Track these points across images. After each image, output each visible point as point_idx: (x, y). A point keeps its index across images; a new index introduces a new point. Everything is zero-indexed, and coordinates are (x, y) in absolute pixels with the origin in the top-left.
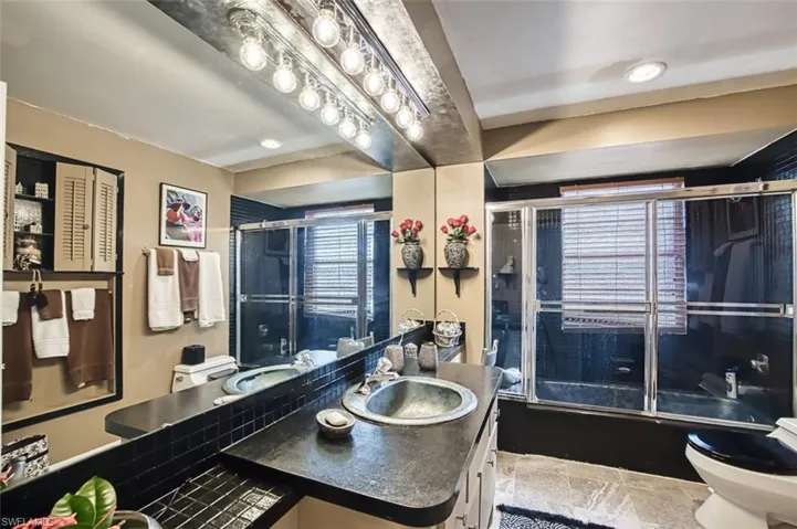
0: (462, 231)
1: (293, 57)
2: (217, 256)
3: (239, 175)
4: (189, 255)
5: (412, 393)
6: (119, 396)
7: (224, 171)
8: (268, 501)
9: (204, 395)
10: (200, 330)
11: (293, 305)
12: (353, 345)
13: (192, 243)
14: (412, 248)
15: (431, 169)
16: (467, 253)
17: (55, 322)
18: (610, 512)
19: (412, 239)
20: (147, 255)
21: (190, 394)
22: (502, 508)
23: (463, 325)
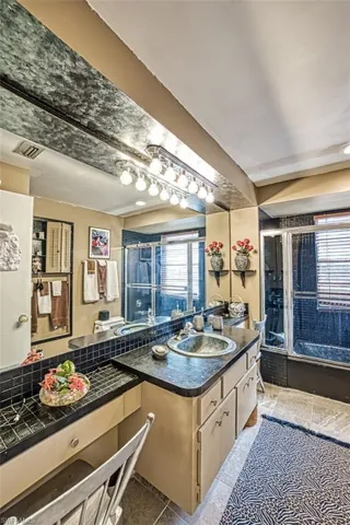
0: (245, 249)
1: (144, 174)
2: (115, 263)
3: (126, 219)
4: (102, 263)
5: (205, 342)
6: (71, 335)
7: (118, 217)
8: (128, 379)
9: (108, 335)
10: (107, 302)
11: (154, 290)
12: (178, 314)
13: (103, 257)
14: (217, 258)
15: (226, 212)
16: (249, 261)
17: (46, 297)
18: (337, 429)
19: (217, 254)
20: (83, 264)
21: (102, 334)
22: (264, 416)
23: (246, 305)
